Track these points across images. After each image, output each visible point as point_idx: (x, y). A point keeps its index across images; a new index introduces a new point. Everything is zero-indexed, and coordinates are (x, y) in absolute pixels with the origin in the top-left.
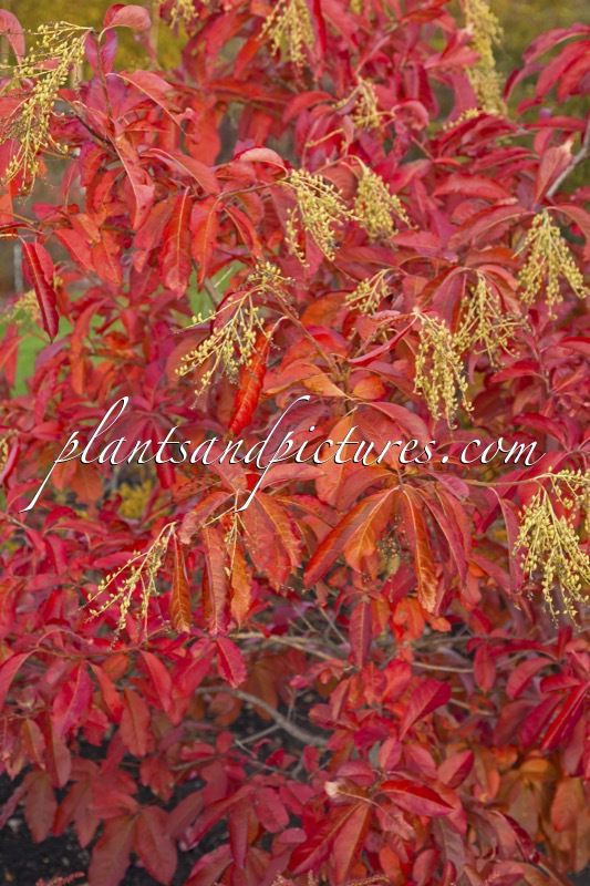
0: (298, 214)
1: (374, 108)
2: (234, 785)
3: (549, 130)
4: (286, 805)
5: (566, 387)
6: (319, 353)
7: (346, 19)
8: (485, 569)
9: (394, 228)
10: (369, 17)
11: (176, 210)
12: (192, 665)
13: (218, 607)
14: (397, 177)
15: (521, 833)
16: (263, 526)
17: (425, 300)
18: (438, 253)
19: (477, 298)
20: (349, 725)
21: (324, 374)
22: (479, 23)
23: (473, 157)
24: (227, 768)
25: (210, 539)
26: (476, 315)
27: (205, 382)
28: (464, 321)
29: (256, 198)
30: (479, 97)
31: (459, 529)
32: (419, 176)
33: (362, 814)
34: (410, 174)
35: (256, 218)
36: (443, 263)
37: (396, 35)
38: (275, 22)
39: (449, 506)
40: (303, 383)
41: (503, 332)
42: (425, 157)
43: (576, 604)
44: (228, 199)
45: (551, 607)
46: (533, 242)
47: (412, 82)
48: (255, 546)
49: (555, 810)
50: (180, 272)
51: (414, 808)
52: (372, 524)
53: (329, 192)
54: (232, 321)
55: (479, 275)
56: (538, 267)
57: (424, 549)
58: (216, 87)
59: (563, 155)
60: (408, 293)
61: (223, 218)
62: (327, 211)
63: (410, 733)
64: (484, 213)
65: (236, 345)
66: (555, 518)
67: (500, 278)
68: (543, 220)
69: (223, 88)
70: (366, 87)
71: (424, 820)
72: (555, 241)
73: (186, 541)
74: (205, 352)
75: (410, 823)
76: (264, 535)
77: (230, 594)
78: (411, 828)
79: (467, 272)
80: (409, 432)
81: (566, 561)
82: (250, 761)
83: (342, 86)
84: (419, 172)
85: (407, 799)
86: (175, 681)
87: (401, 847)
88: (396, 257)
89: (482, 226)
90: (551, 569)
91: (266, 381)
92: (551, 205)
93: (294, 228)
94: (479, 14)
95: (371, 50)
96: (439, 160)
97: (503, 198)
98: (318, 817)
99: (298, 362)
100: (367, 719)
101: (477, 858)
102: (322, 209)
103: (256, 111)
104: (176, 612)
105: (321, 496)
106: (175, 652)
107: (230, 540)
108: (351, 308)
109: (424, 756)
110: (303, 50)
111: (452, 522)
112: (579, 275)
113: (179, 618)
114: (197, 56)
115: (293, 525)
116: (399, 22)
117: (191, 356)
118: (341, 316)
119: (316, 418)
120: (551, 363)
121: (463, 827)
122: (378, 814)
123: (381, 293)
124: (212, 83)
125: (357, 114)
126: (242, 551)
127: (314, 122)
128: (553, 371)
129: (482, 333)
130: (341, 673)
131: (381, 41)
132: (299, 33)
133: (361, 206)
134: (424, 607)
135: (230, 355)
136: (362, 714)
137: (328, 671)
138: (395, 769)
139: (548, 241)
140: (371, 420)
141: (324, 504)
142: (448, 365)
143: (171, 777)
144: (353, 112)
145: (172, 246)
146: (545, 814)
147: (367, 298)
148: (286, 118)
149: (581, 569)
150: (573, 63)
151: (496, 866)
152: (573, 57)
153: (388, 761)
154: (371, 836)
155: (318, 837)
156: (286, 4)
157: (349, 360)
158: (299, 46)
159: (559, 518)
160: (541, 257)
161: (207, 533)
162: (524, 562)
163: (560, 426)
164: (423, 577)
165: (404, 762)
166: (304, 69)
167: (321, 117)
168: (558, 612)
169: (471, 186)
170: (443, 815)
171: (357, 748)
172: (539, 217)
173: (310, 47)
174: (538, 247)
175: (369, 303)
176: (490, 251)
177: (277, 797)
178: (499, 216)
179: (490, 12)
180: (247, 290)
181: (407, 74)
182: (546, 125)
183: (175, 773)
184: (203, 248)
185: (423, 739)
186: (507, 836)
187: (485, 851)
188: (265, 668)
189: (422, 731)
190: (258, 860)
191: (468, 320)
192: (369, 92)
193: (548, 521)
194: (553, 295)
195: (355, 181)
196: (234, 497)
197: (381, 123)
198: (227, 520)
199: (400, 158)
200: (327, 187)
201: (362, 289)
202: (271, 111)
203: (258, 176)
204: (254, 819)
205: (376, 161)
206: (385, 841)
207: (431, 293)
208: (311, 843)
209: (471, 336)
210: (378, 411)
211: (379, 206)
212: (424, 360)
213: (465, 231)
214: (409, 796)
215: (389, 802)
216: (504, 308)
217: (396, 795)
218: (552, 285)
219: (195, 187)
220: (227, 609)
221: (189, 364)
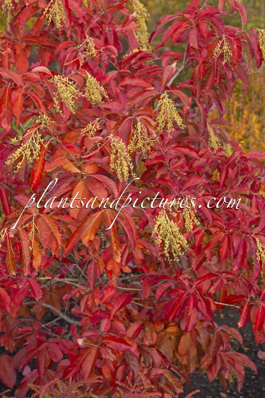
0: (59, 94)
1: (93, 48)
2: (40, 343)
3: (168, 57)
4: (61, 350)
5: (176, 167)
6: (68, 154)
7: (80, 10)
8: (144, 245)
9: (102, 100)
10: (92, 9)
11: (5, 93)
12: (20, 292)
13: (27, 263)
14: (104, 78)
15: (163, 357)
16: (46, 229)
17: (115, 131)
18: (120, 111)
19: (137, 130)
20: (89, 314)
21: (71, 163)
22: (139, 12)
23: (137, 69)
24: (38, 336)
25: (23, 235)
26: (137, 137)
27: (18, 167)
28: (132, 140)
29: (41, 88)
30: (139, 43)
31: (131, 227)
32: (113, 78)
33: (94, 352)
34: (110, 77)
35: (41, 96)
36: (123, 115)
37: (104, 16)
38: (48, 11)
39: (126, 217)
40: (62, 167)
41: (149, 144)
42: (116, 70)
43: (179, 257)
44: (29, 88)
45: (169, 258)
46: (161, 105)
47: (111, 37)
48: (43, 237)
49: (180, 347)
50: (8, 120)
51: (116, 348)
52: (93, 226)
53: (71, 85)
54: (30, 141)
55: (138, 120)
56: (163, 116)
57: (115, 236)
58: (26, 39)
59: (173, 69)
60: (108, 128)
61: (27, 97)
62: (71, 92)
63: (115, 316)
64: (140, 93)
65: (31, 150)
66: (169, 221)
67: (147, 121)
68: (165, 96)
69: (28, 40)
70: (90, 39)
71: (121, 353)
72: (170, 105)
73: (12, 236)
74: (18, 154)
75: (115, 354)
76: (46, 232)
77: (32, 258)
78: (115, 356)
79: (133, 118)
80: (108, 186)
81: (174, 239)
82: (48, 333)
83: (80, 39)
84: (113, 76)
85: (113, 344)
86: (12, 299)
87: (111, 365)
88: (103, 113)
89: (139, 99)
90: (168, 242)
91: (46, 166)
92: (169, 90)
93: (57, 100)
94: (139, 7)
95: (92, 23)
96: (121, 71)
97: (149, 87)
98: (75, 354)
99: (59, 158)
100: (97, 311)
101: (144, 368)
102: (68, 92)
103: (45, 50)
104: (9, 267)
105: (71, 215)
106: (12, 286)
107: (31, 234)
108: (84, 135)
109: (121, 326)
110: (62, 23)
111: (128, 224)
112: (181, 119)
113: (11, 269)
114: (16, 25)
115: (58, 227)
116: (105, 11)
117: (12, 156)
118: (80, 138)
119: (69, 182)
120: (169, 157)
121: (138, 354)
122: (101, 351)
123: (97, 129)
124: (23, 37)
125: (86, 51)
126: (36, 239)
127: (67, 55)
128: (170, 160)
129: (140, 145)
130: (84, 292)
131: (96, 19)
132: (60, 16)
133: (88, 91)
134: (116, 261)
135: (29, 155)
136: (94, 310)
137: (79, 292)
138: (108, 332)
139: (167, 105)
140: (92, 182)
141: (73, 218)
142: (124, 158)
143: (14, 342)
144: (85, 50)
145: (4, 109)
146: (176, 350)
147: (91, 130)
148: (56, 52)
149: (181, 242)
150: (177, 29)
151: (152, 371)
152: (176, 27)
153: (105, 329)
154: (98, 361)
155: (75, 363)
156: (54, 3)
157: (82, 157)
158: (60, 21)
159: (171, 221)
160: (165, 112)
161: (21, 233)
162: (157, 239)
163: (173, 183)
164: (115, 248)
165: (112, 329)
166: (62, 31)
167: (70, 52)
168: (171, 260)
169: (135, 82)
170: (128, 350)
171: (92, 324)
172: (163, 95)
173: (65, 22)
174: (163, 108)
175: (92, 133)
176: (143, 109)
177: (58, 347)
178: (146, 95)
179: (144, 7)
180: (36, 127)
181: (108, 34)
182: (166, 56)
183: (16, 340)
184: (18, 110)
185: (121, 319)
186: (157, 359)
187: (147, 365)
188: (55, 293)
189: (121, 315)
190: (50, 374)
191: (134, 139)
192: (91, 41)
193: (166, 222)
194: (170, 128)
195: (85, 80)
196: (33, 216)
197: (97, 55)
198: (30, 227)
199: (105, 69)
200: (70, 82)
201: (88, 127)
202: (51, 50)
203: (41, 78)
204: (48, 357)
205: (95, 71)
206: (104, 363)
207: (118, 128)
208: (72, 365)
209: (135, 146)
210: (95, 178)
211: (95, 91)
212: (114, 156)
213: (133, 101)
214: (114, 343)
215: (105, 346)
216: (149, 134)
217: (108, 343)
218: (170, 124)
219: (13, 84)
220: (31, 264)
221: (11, 159)
